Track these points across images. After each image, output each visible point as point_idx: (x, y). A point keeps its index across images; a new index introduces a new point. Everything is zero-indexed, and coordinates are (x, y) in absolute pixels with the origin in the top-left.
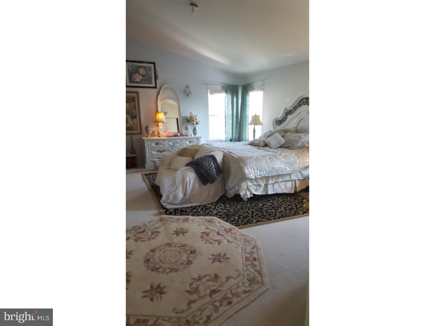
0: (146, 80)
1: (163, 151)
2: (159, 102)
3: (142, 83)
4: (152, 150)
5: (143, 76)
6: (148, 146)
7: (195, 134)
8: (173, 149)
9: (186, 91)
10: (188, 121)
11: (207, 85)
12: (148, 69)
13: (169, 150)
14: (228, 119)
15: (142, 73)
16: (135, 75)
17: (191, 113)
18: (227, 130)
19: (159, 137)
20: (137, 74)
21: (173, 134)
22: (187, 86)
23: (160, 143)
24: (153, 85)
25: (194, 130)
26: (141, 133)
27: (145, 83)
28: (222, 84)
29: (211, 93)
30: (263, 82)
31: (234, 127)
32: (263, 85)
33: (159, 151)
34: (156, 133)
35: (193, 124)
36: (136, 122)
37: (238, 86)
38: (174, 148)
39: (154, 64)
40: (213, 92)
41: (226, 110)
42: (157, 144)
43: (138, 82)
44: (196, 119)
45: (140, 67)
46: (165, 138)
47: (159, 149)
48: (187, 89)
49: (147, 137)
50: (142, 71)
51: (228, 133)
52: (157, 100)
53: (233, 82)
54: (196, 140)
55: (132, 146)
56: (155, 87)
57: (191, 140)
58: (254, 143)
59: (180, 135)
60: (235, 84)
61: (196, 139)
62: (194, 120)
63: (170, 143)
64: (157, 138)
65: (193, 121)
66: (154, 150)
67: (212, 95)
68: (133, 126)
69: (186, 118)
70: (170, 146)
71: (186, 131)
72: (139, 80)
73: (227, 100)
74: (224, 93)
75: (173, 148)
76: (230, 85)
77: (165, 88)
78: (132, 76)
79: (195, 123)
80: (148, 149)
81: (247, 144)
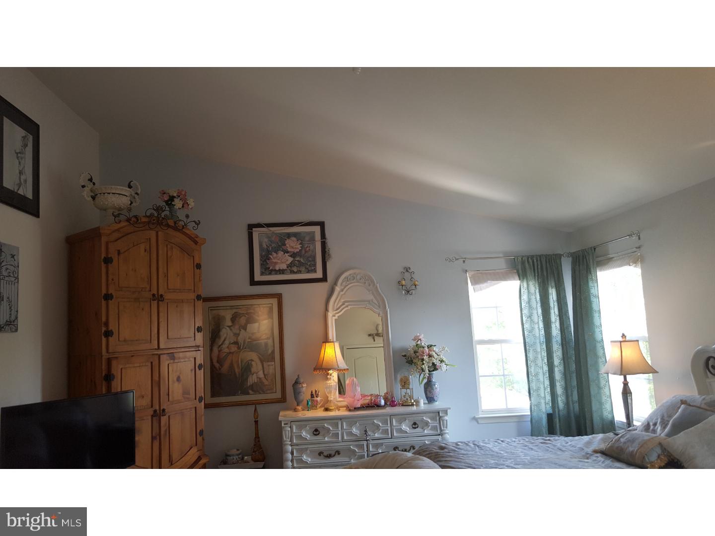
0: (301, 264)
1: (333, 453)
2: (330, 314)
3: (292, 272)
4: (302, 451)
5: (293, 255)
6: (291, 440)
7: (430, 399)
8: (361, 447)
9: (403, 282)
10: (410, 362)
11: (464, 261)
12: (307, 238)
13: (350, 450)
14: (535, 351)
15: (292, 247)
16: (275, 255)
17: (417, 339)
18: (533, 385)
19: (327, 410)
20: (281, 253)
21: (366, 401)
22: (407, 270)
23: (324, 427)
24: (319, 274)
25: (429, 386)
26: (283, 399)
27: (299, 272)
28: (506, 255)
29: (475, 282)
30: (635, 238)
31: (558, 376)
32: (639, 247)
33: (320, 454)
34: (319, 399)
35: (423, 370)
36: (271, 371)
37: (559, 256)
38: (365, 443)
39: (322, 225)
40: (482, 277)
41: (526, 326)
42: (316, 432)
43: (282, 272)
44: (430, 356)
45: (289, 235)
46: (343, 413)
47: (322, 447)
48: (407, 275)
49: (295, 410)
50: (293, 245)
51: (539, 395)
52: (327, 310)
53: (539, 246)
54: (433, 419)
55: (257, 437)
56: (324, 279)
57: (416, 419)
58: (621, 450)
59: (385, 403)
60: (550, 252)
61: (431, 415)
62: (425, 357)
63: (354, 430)
64: (320, 413)
65: (423, 360)
66: (306, 449)
67: (477, 286)
68: (264, 381)
69: (404, 354)
70: (353, 438)
71: (404, 390)
72: (284, 267)
73: (525, 297)
74: (514, 279)
75: (361, 443)
76: (532, 257)
77: (347, 278)
78: (269, 259)
79: (426, 367)
80: (290, 448)
81: (596, 452)
